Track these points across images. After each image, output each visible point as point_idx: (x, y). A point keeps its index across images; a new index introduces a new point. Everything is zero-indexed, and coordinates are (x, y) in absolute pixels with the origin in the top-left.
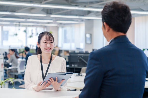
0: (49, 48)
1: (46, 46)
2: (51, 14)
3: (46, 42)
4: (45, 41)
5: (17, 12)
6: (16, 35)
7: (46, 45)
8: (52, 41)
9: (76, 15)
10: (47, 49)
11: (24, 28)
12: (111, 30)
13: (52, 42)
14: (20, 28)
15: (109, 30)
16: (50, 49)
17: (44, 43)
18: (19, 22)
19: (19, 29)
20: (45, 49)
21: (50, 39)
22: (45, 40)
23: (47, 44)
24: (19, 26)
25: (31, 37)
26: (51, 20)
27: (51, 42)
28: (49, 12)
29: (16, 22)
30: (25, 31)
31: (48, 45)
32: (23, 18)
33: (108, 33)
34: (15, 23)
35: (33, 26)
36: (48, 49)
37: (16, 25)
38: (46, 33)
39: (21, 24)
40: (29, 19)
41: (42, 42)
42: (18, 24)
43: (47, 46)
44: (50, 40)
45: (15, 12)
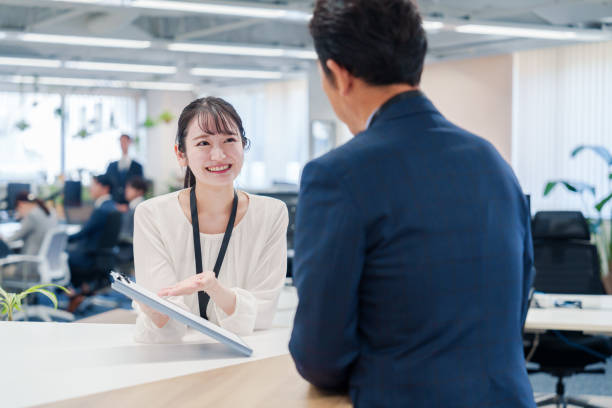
0: (220, 165)
1: (210, 159)
2: (170, 38)
3: (205, 143)
4: (200, 140)
5: (32, 31)
6: (23, 126)
7: (209, 152)
8: (231, 133)
9: (275, 44)
10: (214, 169)
11: (55, 101)
12: (358, 83)
13: (233, 136)
14: (40, 97)
15: (350, 86)
16: (230, 166)
17: (199, 144)
18: (36, 76)
19: (35, 104)
20: (207, 169)
21: (222, 128)
22: (202, 133)
23: (212, 147)
24: (36, 88)
25: (83, 134)
26: (169, 64)
27: (230, 140)
28: (161, 31)
29: (23, 75)
30: (59, 111)
31: (217, 154)
32: (52, 57)
33: (347, 98)
34: (17, 79)
35: (92, 90)
36: (217, 169)
37: (21, 88)
38: (205, 104)
39: (45, 81)
40: (77, 59)
41: (190, 142)
42: (29, 80)
43: (213, 158)
44: (220, 132)
45: (22, 28)
